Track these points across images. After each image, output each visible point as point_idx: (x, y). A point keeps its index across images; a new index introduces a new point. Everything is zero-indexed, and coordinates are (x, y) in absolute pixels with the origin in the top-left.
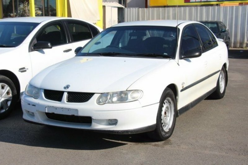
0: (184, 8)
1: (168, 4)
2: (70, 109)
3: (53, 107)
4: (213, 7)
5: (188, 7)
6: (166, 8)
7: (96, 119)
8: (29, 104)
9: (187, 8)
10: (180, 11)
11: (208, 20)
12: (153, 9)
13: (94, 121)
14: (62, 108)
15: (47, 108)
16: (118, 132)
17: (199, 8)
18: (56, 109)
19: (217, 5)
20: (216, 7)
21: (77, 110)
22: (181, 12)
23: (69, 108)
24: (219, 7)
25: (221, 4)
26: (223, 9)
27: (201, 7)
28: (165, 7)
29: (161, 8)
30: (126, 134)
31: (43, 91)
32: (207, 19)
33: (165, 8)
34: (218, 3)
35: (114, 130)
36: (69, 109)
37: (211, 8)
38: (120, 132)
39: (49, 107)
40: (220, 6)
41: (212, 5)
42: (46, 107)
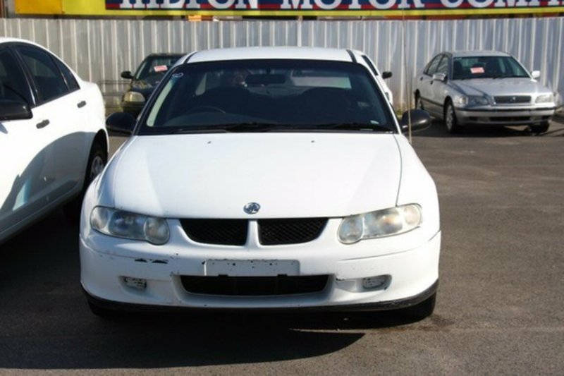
0: (107, 21)
1: (64, 10)
2: (276, 260)
3: (225, 260)
4: (174, 22)
5: (115, 21)
6: (60, 21)
7: (345, 278)
8: (142, 260)
9: (115, 23)
10: (96, 29)
11: (166, 52)
12: (24, 20)
13: (337, 284)
14: (252, 261)
15: (205, 265)
16: (390, 304)
17: (142, 23)
18: (234, 264)
19: (183, 18)
20: (182, 23)
21: (296, 263)
22: (98, 31)
23: (274, 258)
24: (187, 22)
25: (190, 17)
26: (198, 28)
27: (147, 22)
28: (56, 17)
29: (47, 21)
30: (401, 306)
31: (178, 222)
32: (163, 49)
33: (56, 20)
34: (184, 13)
35: (380, 302)
36: (272, 263)
37: (169, 23)
38: (393, 304)
39: (212, 262)
40: (188, 20)
41: (170, 18)
42: (203, 263)
